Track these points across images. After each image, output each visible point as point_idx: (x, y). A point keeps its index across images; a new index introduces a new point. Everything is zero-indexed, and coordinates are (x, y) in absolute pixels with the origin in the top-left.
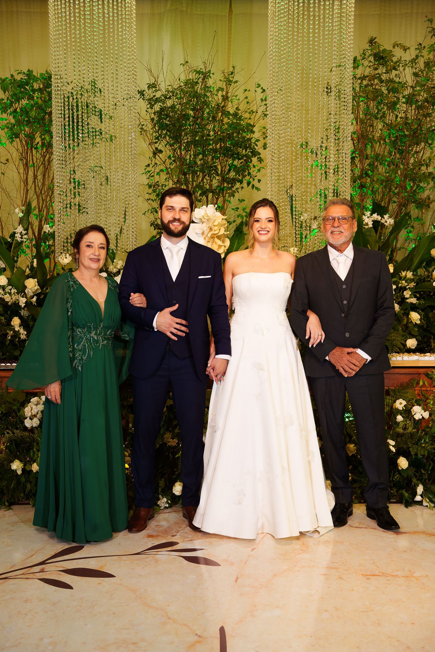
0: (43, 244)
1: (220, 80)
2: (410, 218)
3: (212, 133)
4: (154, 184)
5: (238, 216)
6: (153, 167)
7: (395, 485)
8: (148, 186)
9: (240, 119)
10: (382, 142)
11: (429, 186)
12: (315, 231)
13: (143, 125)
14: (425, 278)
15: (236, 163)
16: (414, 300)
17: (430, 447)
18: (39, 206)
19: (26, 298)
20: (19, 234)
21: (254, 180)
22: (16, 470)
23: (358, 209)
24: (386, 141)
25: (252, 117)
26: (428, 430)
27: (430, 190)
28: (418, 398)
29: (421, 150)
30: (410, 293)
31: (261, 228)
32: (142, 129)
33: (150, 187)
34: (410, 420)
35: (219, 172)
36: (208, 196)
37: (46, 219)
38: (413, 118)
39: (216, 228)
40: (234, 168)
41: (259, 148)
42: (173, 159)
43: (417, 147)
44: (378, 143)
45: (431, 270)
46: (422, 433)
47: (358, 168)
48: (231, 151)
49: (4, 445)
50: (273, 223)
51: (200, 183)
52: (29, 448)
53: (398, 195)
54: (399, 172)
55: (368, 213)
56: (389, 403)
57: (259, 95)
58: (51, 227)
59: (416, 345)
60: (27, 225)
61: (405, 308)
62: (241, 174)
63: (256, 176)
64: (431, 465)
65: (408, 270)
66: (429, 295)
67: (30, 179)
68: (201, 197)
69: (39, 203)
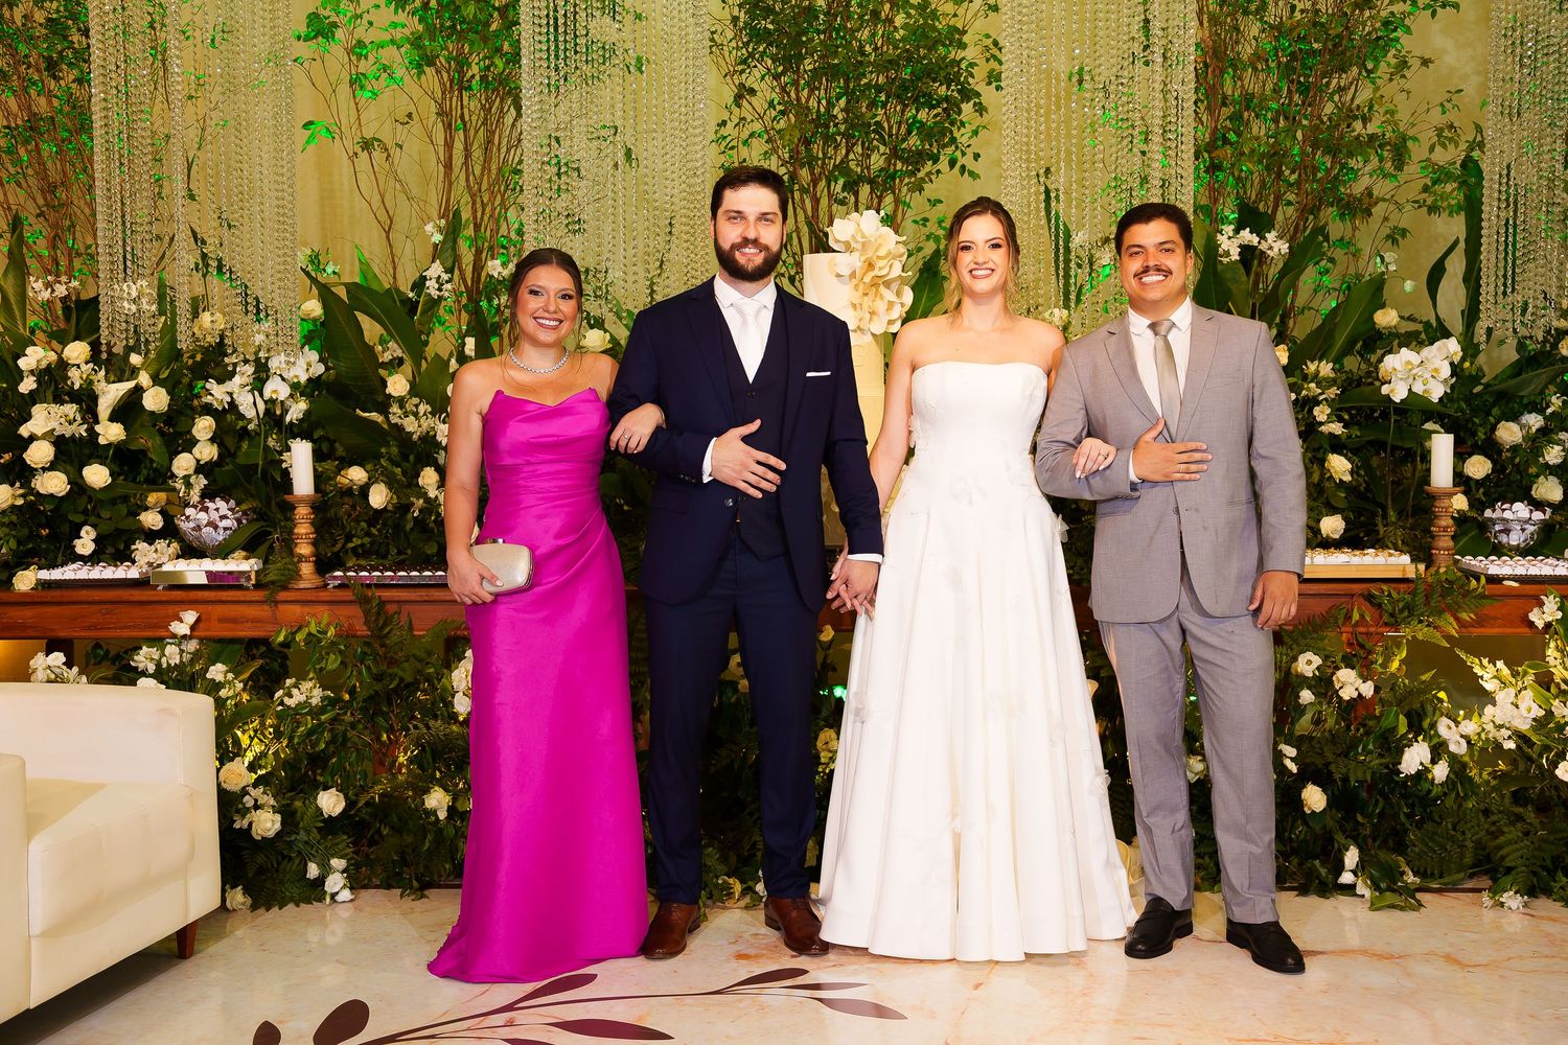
0: (484, 304)
2: (1327, 238)
3: (867, 49)
5: (928, 238)
6: (736, 125)
7: (1294, 851)
9: (934, 15)
10: (1260, 67)
11: (1368, 168)
12: (1107, 271)
13: (713, 33)
14: (1360, 378)
15: (923, 115)
16: (1336, 428)
17: (1377, 762)
18: (475, 218)
20: (434, 281)
21: (964, 154)
22: (435, 811)
23: (1203, 221)
24: (1268, 65)
25: (961, 12)
26: (1371, 723)
27: (1371, 176)
28: (1348, 651)
29: (1351, 83)
30: (1329, 411)
31: (976, 263)
32: (712, 40)
34: (1330, 703)
35: (887, 137)
36: (858, 191)
37: (491, 248)
38: (1330, 11)
39: (881, 263)
40: (918, 128)
41: (977, 83)
42: (781, 108)
43: (1340, 77)
44: (1250, 70)
45: (1374, 358)
46: (1358, 730)
47: (1205, 125)
49: (406, 754)
50: (1002, 251)
51: (842, 161)
53: (1299, 189)
54: (1299, 135)
55: (1229, 229)
58: (504, 265)
59: (1342, 531)
60: (451, 260)
61: (1316, 446)
62: (936, 141)
63: (969, 146)
64: (1381, 805)
65: (1320, 360)
66: (1369, 416)
67: (458, 160)
68: (845, 194)
69: (476, 211)
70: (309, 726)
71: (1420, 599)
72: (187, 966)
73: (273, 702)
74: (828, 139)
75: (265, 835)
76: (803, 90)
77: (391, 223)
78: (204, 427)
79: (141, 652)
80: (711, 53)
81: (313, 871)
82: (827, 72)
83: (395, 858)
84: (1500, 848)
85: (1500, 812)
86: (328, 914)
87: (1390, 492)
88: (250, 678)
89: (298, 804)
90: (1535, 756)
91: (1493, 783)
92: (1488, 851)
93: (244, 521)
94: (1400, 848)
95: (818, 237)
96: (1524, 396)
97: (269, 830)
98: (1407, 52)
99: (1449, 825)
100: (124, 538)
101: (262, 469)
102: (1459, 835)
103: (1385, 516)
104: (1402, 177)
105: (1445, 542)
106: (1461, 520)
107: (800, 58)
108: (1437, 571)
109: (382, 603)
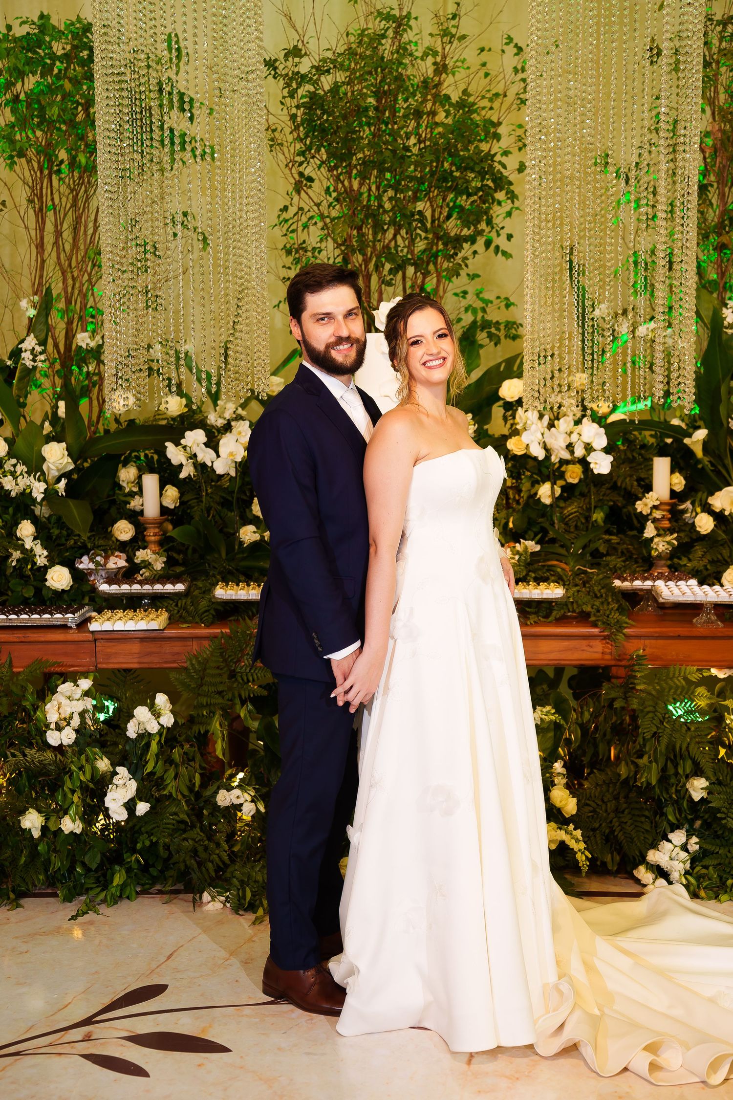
0: (76, 371)
1: (431, 35)
3: (413, 140)
4: (296, 246)
5: (467, 310)
6: (296, 212)
8: (284, 251)
12: (624, 339)
13: (274, 131)
18: (66, 292)
19: (46, 481)
20: (29, 353)
21: (498, 235)
22: (30, 830)
23: (712, 293)
25: (496, 106)
33: (289, 252)
35: (429, 225)
36: (403, 273)
37: (81, 318)
40: (458, 213)
41: (510, 172)
42: (334, 195)
47: (715, 207)
48: (454, 179)
49: (5, 776)
51: (389, 245)
52: (55, 786)
57: (510, 60)
58: (92, 337)
60: (44, 332)
62: (473, 225)
63: (503, 228)
67: (49, 239)
68: (391, 276)
69: (67, 287)
76: (355, 179)
80: (271, 151)
107: (351, 154)
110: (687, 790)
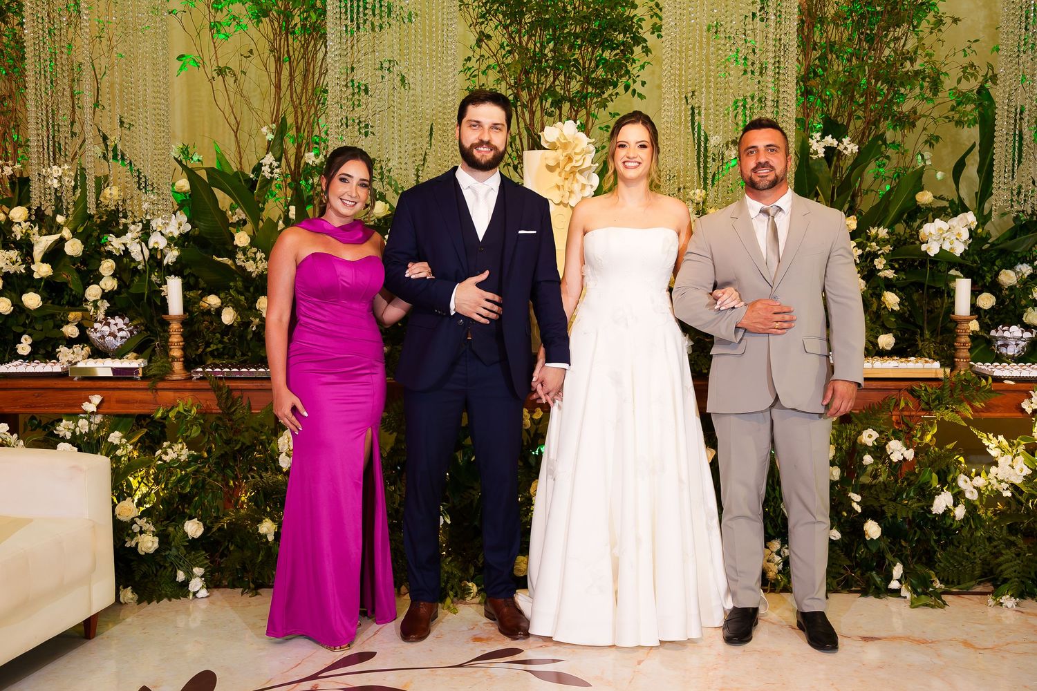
0: (303, 182)
2: (885, 142)
3: (568, 8)
6: (477, 61)
7: (858, 565)
8: (467, 92)
10: (839, 23)
11: (914, 94)
12: (732, 163)
14: (906, 239)
15: (607, 54)
16: (890, 274)
17: (916, 505)
18: (297, 123)
20: (267, 167)
21: (634, 82)
22: (266, 535)
23: (800, 129)
24: (845, 22)
26: (912, 478)
27: (915, 99)
28: (897, 428)
29: (904, 35)
30: (885, 262)
31: (628, 158)
34: (883, 463)
35: (582, 69)
36: (561, 107)
37: (308, 144)
39: (578, 157)
40: (603, 64)
41: (645, 32)
42: (507, 48)
43: (895, 31)
44: (833, 25)
45: (915, 225)
46: (903, 482)
47: (801, 63)
48: (600, 36)
50: (648, 150)
51: (550, 86)
53: (865, 108)
54: (867, 72)
55: (817, 135)
56: (850, 435)
58: (317, 156)
59: (893, 345)
60: (280, 152)
61: (875, 286)
62: (616, 72)
63: (638, 76)
64: (918, 534)
65: (879, 226)
66: (911, 265)
67: (285, 82)
68: (553, 109)
69: (297, 118)
70: (179, 476)
71: (947, 393)
72: (91, 644)
73: (155, 458)
74: (541, 71)
75: (147, 551)
76: (524, 36)
77: (238, 126)
78: (107, 266)
79: (62, 424)
80: (460, 10)
81: (181, 576)
82: (541, 23)
83: (238, 567)
84: (1000, 565)
85: (999, 539)
86: (191, 607)
87: (926, 318)
88: (139, 441)
89: (171, 529)
90: (1024, 501)
91: (995, 519)
92: (991, 566)
93: (135, 332)
94: (930, 563)
95: (533, 139)
96: (1018, 252)
97: (150, 548)
98: (943, 13)
99: (965, 548)
100: (52, 343)
101: (148, 296)
102: (971, 555)
103: (922, 335)
104: (938, 100)
105: (964, 353)
106: (974, 337)
107: (522, 14)
108: (959, 373)
109: (230, 391)
110: (781, 509)
